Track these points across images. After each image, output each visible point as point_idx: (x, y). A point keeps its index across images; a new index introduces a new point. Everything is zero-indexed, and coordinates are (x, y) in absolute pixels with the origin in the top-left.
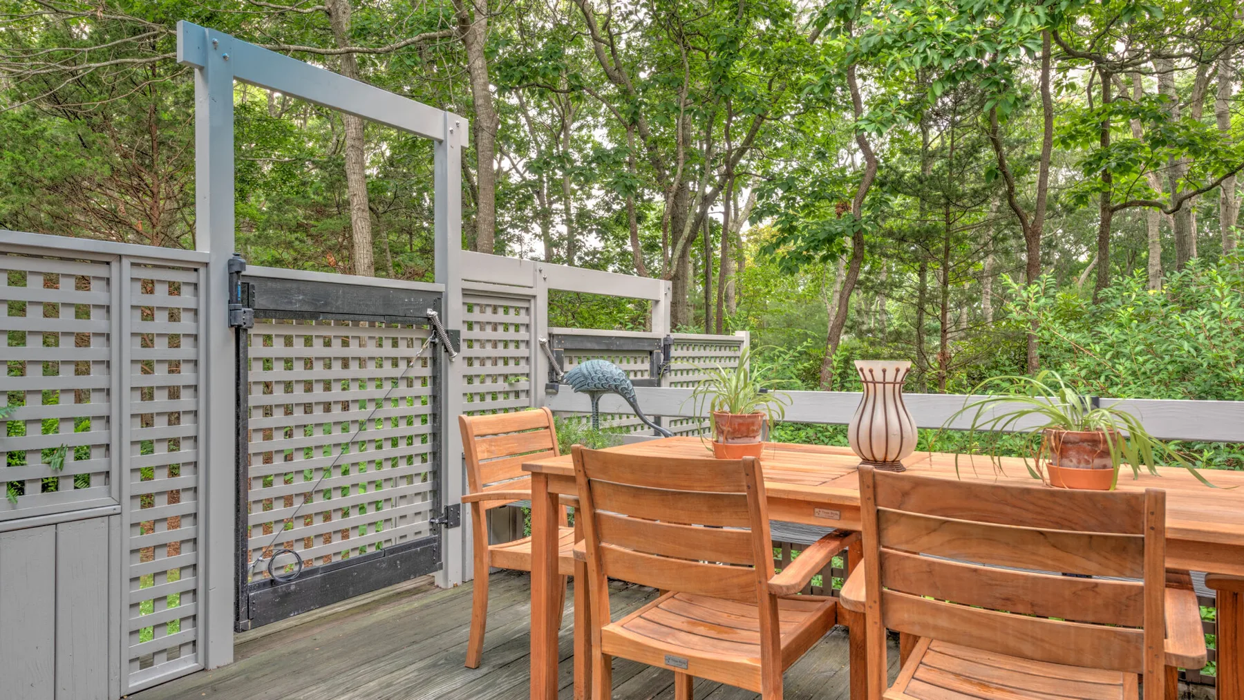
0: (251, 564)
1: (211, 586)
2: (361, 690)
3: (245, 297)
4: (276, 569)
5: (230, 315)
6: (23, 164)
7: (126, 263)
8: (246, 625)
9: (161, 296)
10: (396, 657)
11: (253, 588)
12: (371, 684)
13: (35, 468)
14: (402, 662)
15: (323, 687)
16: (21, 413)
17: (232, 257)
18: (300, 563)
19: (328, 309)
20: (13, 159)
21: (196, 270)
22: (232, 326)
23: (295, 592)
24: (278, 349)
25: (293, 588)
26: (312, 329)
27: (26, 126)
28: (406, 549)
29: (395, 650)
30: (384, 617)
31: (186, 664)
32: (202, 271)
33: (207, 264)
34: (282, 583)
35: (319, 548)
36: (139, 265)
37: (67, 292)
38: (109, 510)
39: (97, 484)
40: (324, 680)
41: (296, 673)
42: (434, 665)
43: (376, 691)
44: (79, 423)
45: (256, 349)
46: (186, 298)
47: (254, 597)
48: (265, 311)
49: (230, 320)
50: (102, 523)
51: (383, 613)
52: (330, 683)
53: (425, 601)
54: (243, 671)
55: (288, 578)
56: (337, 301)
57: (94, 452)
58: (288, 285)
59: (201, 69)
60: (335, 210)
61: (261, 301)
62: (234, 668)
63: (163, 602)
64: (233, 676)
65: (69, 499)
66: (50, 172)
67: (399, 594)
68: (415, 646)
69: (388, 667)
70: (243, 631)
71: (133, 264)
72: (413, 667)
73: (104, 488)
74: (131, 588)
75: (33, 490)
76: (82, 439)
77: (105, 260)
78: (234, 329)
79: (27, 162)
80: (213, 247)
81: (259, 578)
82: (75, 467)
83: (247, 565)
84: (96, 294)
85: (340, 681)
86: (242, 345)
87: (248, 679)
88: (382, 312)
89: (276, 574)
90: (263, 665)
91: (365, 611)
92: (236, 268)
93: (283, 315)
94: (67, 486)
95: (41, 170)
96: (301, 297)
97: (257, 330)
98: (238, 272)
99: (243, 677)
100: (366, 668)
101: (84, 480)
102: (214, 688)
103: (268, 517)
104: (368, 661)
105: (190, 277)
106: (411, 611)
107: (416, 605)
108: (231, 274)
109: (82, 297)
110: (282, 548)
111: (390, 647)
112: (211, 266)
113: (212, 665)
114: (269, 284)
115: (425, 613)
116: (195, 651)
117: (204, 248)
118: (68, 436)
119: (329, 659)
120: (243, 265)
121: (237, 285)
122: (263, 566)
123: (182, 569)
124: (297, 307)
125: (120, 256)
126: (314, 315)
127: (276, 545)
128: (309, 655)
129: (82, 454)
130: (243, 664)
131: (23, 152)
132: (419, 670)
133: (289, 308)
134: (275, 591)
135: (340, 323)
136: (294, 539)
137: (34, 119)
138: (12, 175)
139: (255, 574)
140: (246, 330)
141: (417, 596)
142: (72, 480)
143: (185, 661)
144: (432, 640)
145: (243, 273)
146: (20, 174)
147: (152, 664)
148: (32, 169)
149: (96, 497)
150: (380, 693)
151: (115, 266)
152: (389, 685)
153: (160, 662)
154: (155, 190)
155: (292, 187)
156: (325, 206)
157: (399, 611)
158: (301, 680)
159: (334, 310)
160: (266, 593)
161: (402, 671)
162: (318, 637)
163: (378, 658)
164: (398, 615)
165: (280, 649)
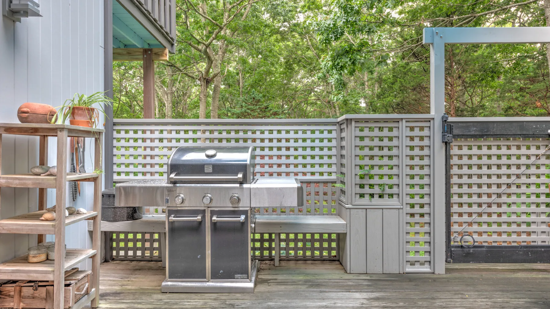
0: (452, 237)
1: (436, 242)
2: (492, 300)
3: (449, 130)
4: (464, 242)
5: (442, 138)
6: (403, 82)
7: (404, 121)
8: (450, 261)
9: (417, 132)
10: (516, 293)
11: (453, 247)
12: (499, 299)
13: (377, 190)
14: (518, 296)
15: (477, 293)
16: (373, 172)
17: (443, 115)
18: (474, 242)
19: (488, 133)
20: (400, 81)
21: (430, 121)
22: (443, 142)
23: (472, 253)
24: (465, 151)
25: (471, 251)
26: (481, 142)
27: (405, 68)
28: (534, 248)
29: (518, 291)
30: (519, 276)
31: (426, 269)
32: (432, 121)
33: (433, 119)
34: (466, 248)
35: (485, 237)
36: (409, 121)
37: (386, 132)
38: (399, 207)
39: (395, 197)
40: (478, 291)
41: (468, 285)
42: (535, 303)
43: (499, 303)
44: (390, 176)
45: (455, 151)
46: (426, 132)
47: (454, 251)
48: (458, 135)
49: (442, 140)
50: (397, 211)
51: (519, 275)
52: (480, 293)
53: (547, 276)
54: (447, 278)
55: (469, 247)
56: (493, 130)
57: (394, 187)
58: (469, 124)
59: (432, 44)
60: (541, 78)
61: (456, 132)
62: (445, 276)
63: (418, 244)
64: (443, 278)
65: (386, 202)
66: (412, 84)
67: (533, 269)
68: (529, 292)
69: (511, 296)
70: (449, 263)
71: (406, 121)
72: (524, 300)
73: (397, 199)
74: (406, 236)
75: (376, 197)
76: (391, 182)
77: (397, 121)
78: (444, 143)
79: (405, 81)
80: (436, 112)
81: (456, 244)
82: (388, 191)
83: (450, 237)
84: (395, 133)
85: (485, 294)
86: (448, 149)
87: (448, 281)
88: (519, 133)
89: (463, 244)
90: (456, 278)
91: (511, 272)
92: (444, 119)
93: (466, 137)
94: (386, 197)
95: (409, 84)
96: (475, 129)
97: (454, 144)
98: (445, 121)
99: (446, 280)
100: (500, 293)
101: (391, 196)
102: (435, 280)
103: (460, 219)
104: (503, 291)
105: (427, 124)
106: (536, 278)
107: (540, 276)
108: (443, 121)
109: (390, 134)
110: (467, 234)
111: (516, 289)
112: (435, 120)
113: (436, 272)
114: (460, 124)
115: (543, 281)
116: (430, 265)
117: (433, 112)
118: (386, 180)
119: (485, 284)
120: (447, 118)
121: (445, 126)
122: (459, 240)
123: (425, 233)
124: (473, 133)
125: (402, 119)
126: (481, 136)
127: (464, 232)
128: (477, 281)
129: (391, 187)
130: (448, 275)
131: (403, 79)
132: (526, 302)
133: (469, 133)
134: (463, 251)
135: (495, 140)
136: (473, 231)
137: (408, 64)
138: (400, 87)
139: (455, 242)
140: (449, 143)
141: (543, 273)
142: (388, 195)
143: (426, 267)
144: (540, 292)
145: (448, 121)
146: (402, 86)
147: (414, 265)
148: (406, 84)
149: (394, 202)
150: (501, 304)
151: (400, 122)
152: (507, 302)
153: (417, 265)
154: (452, 84)
155: (519, 71)
156: (535, 77)
157: (529, 276)
158: (469, 288)
159: (492, 133)
160: (459, 250)
161: (517, 300)
162: (483, 275)
163: (507, 291)
164: (528, 278)
165: (466, 275)
